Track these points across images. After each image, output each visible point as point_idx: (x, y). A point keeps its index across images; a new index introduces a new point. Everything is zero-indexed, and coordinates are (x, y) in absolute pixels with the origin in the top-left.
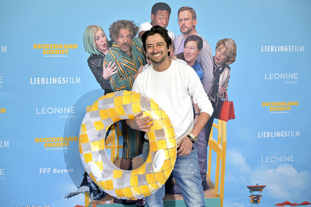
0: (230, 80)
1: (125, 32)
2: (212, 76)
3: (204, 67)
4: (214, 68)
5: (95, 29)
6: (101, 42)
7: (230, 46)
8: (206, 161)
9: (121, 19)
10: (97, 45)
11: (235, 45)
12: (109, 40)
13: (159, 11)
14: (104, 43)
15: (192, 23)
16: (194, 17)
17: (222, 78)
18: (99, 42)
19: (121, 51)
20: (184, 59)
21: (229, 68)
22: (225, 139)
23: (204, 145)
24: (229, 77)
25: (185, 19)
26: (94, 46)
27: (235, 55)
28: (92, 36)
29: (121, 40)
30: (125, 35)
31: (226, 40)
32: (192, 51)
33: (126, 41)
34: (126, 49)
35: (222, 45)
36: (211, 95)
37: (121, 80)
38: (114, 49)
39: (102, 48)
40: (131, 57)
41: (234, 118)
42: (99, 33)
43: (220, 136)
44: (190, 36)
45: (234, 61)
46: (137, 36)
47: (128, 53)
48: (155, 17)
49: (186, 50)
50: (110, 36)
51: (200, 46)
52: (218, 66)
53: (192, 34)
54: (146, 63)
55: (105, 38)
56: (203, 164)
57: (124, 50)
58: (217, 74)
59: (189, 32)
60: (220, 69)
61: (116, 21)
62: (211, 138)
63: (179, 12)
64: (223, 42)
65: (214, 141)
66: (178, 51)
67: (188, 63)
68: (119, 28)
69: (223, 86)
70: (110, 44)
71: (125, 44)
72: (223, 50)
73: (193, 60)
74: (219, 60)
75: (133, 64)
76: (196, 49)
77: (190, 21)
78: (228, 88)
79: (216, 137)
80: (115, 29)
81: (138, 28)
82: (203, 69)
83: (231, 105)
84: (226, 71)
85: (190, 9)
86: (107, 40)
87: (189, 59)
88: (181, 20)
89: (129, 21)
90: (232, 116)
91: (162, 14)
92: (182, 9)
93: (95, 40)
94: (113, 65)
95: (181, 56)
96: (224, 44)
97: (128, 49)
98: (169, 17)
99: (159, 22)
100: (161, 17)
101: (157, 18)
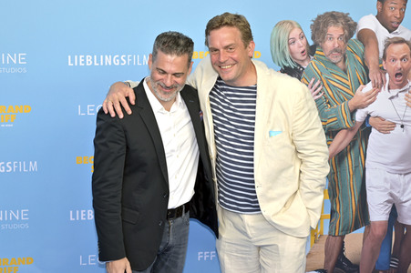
1: (335, 31)
5: (288, 27)
6: (298, 47)
10: (291, 53)
12: (311, 43)
14: (302, 49)
18: (294, 47)
19: (329, 61)
26: (287, 54)
28: (283, 38)
29: (329, 44)
30: (336, 36)
33: (337, 46)
34: (336, 59)
37: (328, 109)
38: (318, 59)
39: (299, 56)
40: (345, 71)
42: (296, 33)
46: (355, 37)
47: (341, 64)
48: (383, 6)
50: (313, 38)
54: (369, 81)
55: (304, 40)
57: (334, 60)
68: (326, 25)
70: (311, 51)
71: (336, 50)
75: (348, 83)
80: (320, 26)
81: (356, 24)
86: (308, 43)
89: (343, 14)
93: (289, 44)
94: (317, 84)
97: (340, 58)
98: (405, 5)
99: (389, 14)
100: (392, 5)
101: (387, 9)
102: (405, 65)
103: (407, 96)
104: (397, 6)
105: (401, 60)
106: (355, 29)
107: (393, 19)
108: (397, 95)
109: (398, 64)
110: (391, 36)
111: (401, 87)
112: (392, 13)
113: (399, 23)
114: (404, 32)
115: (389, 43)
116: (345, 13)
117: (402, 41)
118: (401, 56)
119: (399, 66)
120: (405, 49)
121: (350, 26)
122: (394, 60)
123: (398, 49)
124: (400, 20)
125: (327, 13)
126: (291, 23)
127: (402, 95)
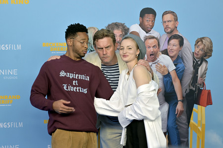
0: (207, 72)
1: (117, 32)
2: (192, 69)
3: (185, 61)
4: (194, 62)
7: (207, 43)
8: (188, 140)
9: (115, 22)
11: (211, 42)
13: (146, 15)
15: (174, 25)
16: (176, 19)
17: (201, 70)
20: (168, 55)
21: (207, 62)
22: (204, 122)
23: (186, 127)
24: (206, 70)
25: (168, 21)
27: (211, 51)
30: (118, 35)
31: (203, 38)
32: (175, 48)
35: (200, 43)
36: (192, 85)
41: (211, 104)
43: (199, 119)
44: (173, 35)
45: (211, 56)
48: (143, 20)
49: (169, 46)
51: (181, 43)
52: (197, 60)
53: (174, 33)
56: (185, 143)
58: (196, 67)
59: (172, 31)
60: (199, 63)
61: (110, 23)
62: (192, 121)
63: (163, 15)
64: (201, 39)
65: (194, 123)
66: (162, 48)
67: (171, 57)
68: (113, 29)
69: (202, 77)
72: (201, 47)
73: (175, 55)
74: (198, 55)
76: (178, 46)
77: (172, 23)
78: (206, 78)
79: (196, 120)
81: (128, 29)
82: (184, 62)
83: (209, 93)
84: (204, 64)
85: (172, 13)
87: (172, 55)
88: (165, 22)
89: (121, 24)
90: (209, 102)
91: (148, 17)
92: (165, 13)
95: (165, 52)
96: (202, 41)
98: (155, 19)
99: (146, 23)
100: (148, 19)
101: (145, 21)
102: (155, 50)
103: (156, 66)
104: (150, 19)
105: (153, 47)
106: (128, 31)
107: (148, 26)
108: (151, 66)
109: (152, 49)
110: (148, 35)
111: (153, 61)
112: (147, 23)
113: (151, 28)
114: (154, 33)
115: (146, 38)
116: (123, 23)
117: (153, 38)
118: (153, 45)
119: (152, 50)
120: (155, 41)
121: (126, 30)
122: (149, 47)
123: (151, 42)
124: (152, 27)
125: (113, 23)
126: (94, 28)
127: (154, 66)
